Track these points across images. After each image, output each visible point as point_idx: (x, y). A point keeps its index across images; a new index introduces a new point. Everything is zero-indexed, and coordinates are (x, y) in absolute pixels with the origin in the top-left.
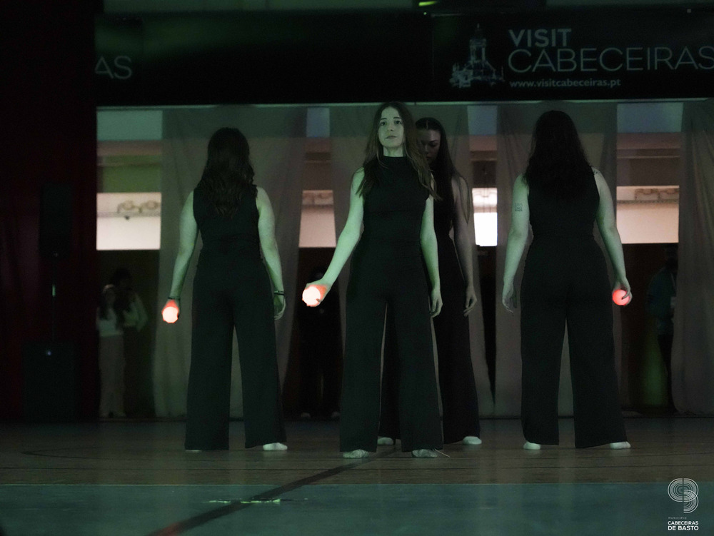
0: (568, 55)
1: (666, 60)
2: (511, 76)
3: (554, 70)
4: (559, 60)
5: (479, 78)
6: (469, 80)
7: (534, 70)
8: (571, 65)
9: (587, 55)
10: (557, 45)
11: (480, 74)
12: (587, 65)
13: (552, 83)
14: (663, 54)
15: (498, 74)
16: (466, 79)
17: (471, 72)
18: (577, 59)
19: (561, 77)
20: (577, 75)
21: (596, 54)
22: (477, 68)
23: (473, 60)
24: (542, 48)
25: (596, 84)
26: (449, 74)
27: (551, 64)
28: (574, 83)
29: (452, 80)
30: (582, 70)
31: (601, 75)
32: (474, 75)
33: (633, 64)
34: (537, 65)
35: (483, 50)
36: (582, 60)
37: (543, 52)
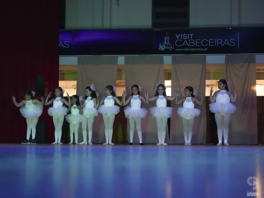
0: (192, 41)
1: (221, 43)
2: (176, 47)
3: (188, 46)
4: (190, 43)
5: (167, 48)
6: (164, 49)
7: (182, 46)
8: (193, 44)
9: (198, 41)
10: (189, 39)
11: (167, 47)
12: (198, 44)
13: (188, 49)
14: (220, 41)
15: (172, 47)
16: (163, 48)
17: (165, 46)
18: (195, 43)
19: (190, 47)
20: (195, 47)
21: (200, 41)
22: (166, 45)
23: (165, 43)
24: (185, 39)
25: (200, 49)
26: (159, 47)
27: (187, 44)
28: (194, 49)
29: (159, 48)
30: (196, 46)
31: (202, 47)
32: (166, 47)
33: (211, 44)
34: (183, 44)
35: (168, 40)
36: (196, 43)
37: (185, 40)
